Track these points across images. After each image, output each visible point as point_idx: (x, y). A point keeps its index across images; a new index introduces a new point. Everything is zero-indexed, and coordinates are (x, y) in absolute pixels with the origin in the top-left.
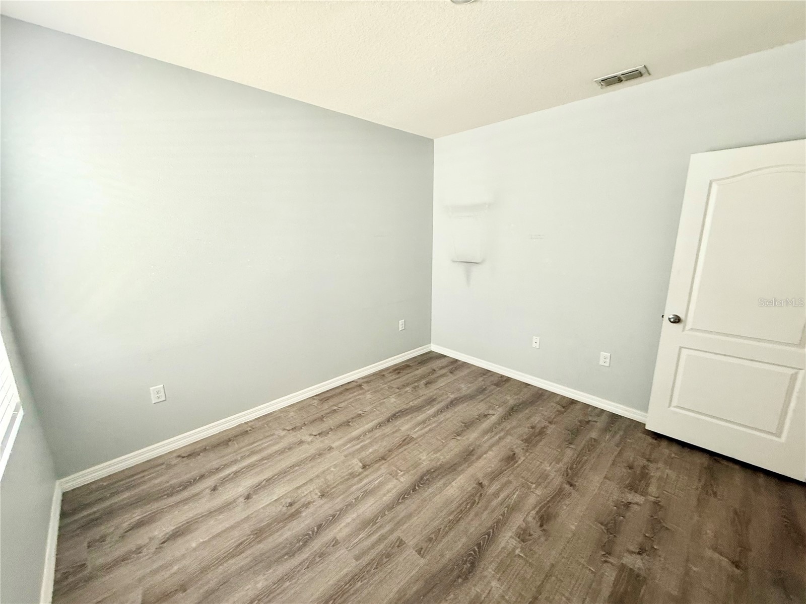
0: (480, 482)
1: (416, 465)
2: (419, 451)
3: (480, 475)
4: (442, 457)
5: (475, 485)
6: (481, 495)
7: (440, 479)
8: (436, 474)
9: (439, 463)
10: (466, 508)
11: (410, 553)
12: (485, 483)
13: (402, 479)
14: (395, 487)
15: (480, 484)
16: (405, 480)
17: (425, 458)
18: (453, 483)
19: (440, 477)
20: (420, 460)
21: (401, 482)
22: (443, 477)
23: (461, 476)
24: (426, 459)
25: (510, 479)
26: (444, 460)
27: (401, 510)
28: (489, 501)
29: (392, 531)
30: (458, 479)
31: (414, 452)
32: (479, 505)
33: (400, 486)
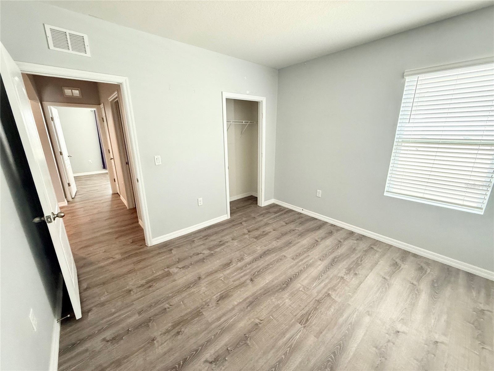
0: (251, 281)
1: (292, 295)
2: (292, 307)
3: (250, 286)
4: (274, 300)
5: (255, 280)
6: (254, 275)
7: (275, 284)
8: (278, 288)
9: (276, 295)
10: (263, 270)
11: (289, 256)
12: (248, 281)
13: (300, 285)
14: (302, 281)
15: (252, 280)
16: (298, 284)
17: (287, 300)
18: (267, 281)
19: (276, 286)
20: (290, 299)
21: (300, 283)
22: (273, 286)
23: (262, 286)
24: (285, 300)
25: (232, 283)
26: (272, 298)
27: (295, 270)
28: (250, 272)
29: (298, 262)
30: (264, 284)
31: (296, 306)
32: (256, 270)
33: (299, 281)
